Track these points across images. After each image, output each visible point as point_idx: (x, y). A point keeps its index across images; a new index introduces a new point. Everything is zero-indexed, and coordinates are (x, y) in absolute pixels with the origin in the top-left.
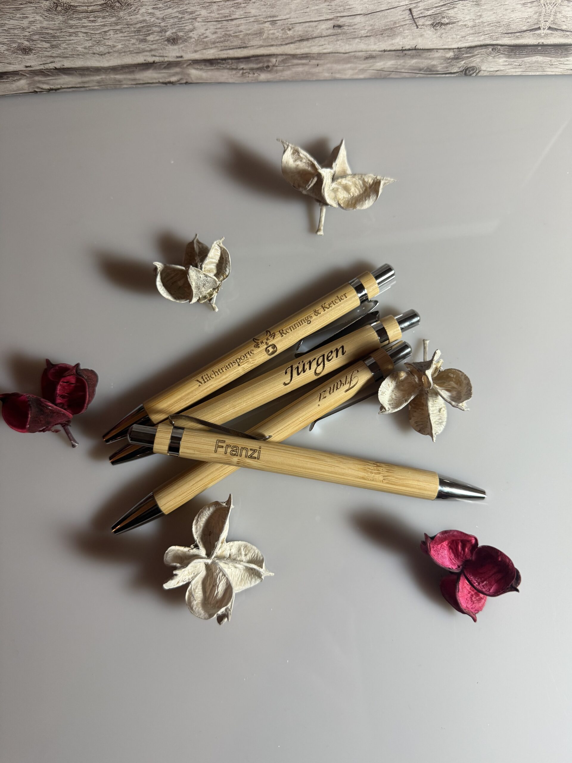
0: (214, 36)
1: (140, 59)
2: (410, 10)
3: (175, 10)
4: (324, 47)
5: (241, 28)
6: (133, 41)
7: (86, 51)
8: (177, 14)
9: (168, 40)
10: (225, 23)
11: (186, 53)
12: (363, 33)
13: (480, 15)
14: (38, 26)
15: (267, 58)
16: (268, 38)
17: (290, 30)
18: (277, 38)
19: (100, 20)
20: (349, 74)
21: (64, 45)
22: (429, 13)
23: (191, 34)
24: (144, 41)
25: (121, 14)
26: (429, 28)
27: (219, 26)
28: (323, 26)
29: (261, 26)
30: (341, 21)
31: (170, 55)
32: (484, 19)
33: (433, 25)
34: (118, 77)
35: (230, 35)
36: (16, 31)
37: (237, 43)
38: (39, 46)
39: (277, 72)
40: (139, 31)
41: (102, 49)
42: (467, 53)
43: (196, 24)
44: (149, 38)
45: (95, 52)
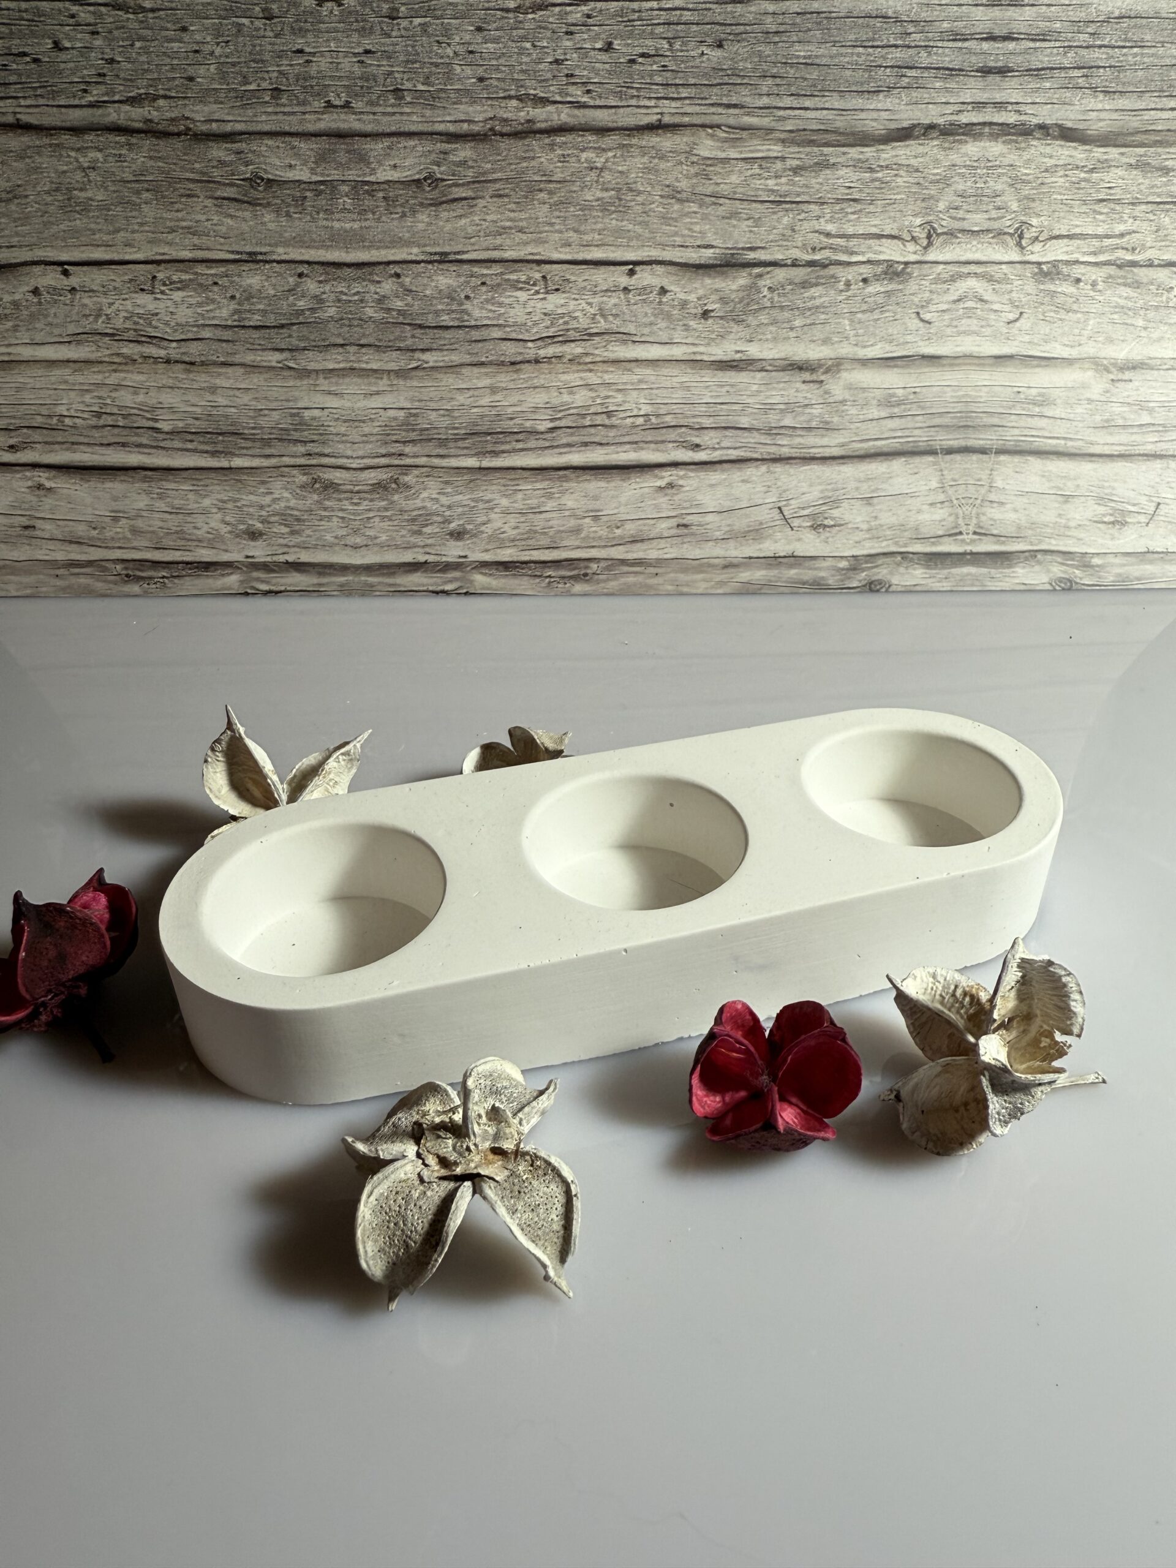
0: (515, 532)
1: (408, 557)
2: (779, 508)
3: (468, 497)
4: (666, 550)
5: (551, 523)
6: (404, 532)
7: (336, 541)
8: (469, 502)
9: (451, 534)
10: (531, 516)
11: (473, 551)
12: (718, 534)
13: (876, 517)
14: (283, 504)
15: (586, 563)
16: (588, 537)
17: (618, 528)
18: (600, 538)
19: (366, 503)
20: (702, 587)
21: (308, 532)
22: (806, 512)
23: (483, 528)
24: (419, 533)
25: (396, 497)
26: (808, 530)
27: (522, 519)
28: (664, 525)
29: (580, 522)
30: (688, 520)
31: (450, 553)
32: (882, 522)
33: (815, 528)
34: (372, 580)
35: (536, 532)
36: (251, 510)
37: (545, 541)
38: (275, 530)
39: (598, 582)
40: (413, 520)
41: (359, 540)
42: (866, 562)
43: (493, 516)
44: (424, 530)
45: (348, 543)
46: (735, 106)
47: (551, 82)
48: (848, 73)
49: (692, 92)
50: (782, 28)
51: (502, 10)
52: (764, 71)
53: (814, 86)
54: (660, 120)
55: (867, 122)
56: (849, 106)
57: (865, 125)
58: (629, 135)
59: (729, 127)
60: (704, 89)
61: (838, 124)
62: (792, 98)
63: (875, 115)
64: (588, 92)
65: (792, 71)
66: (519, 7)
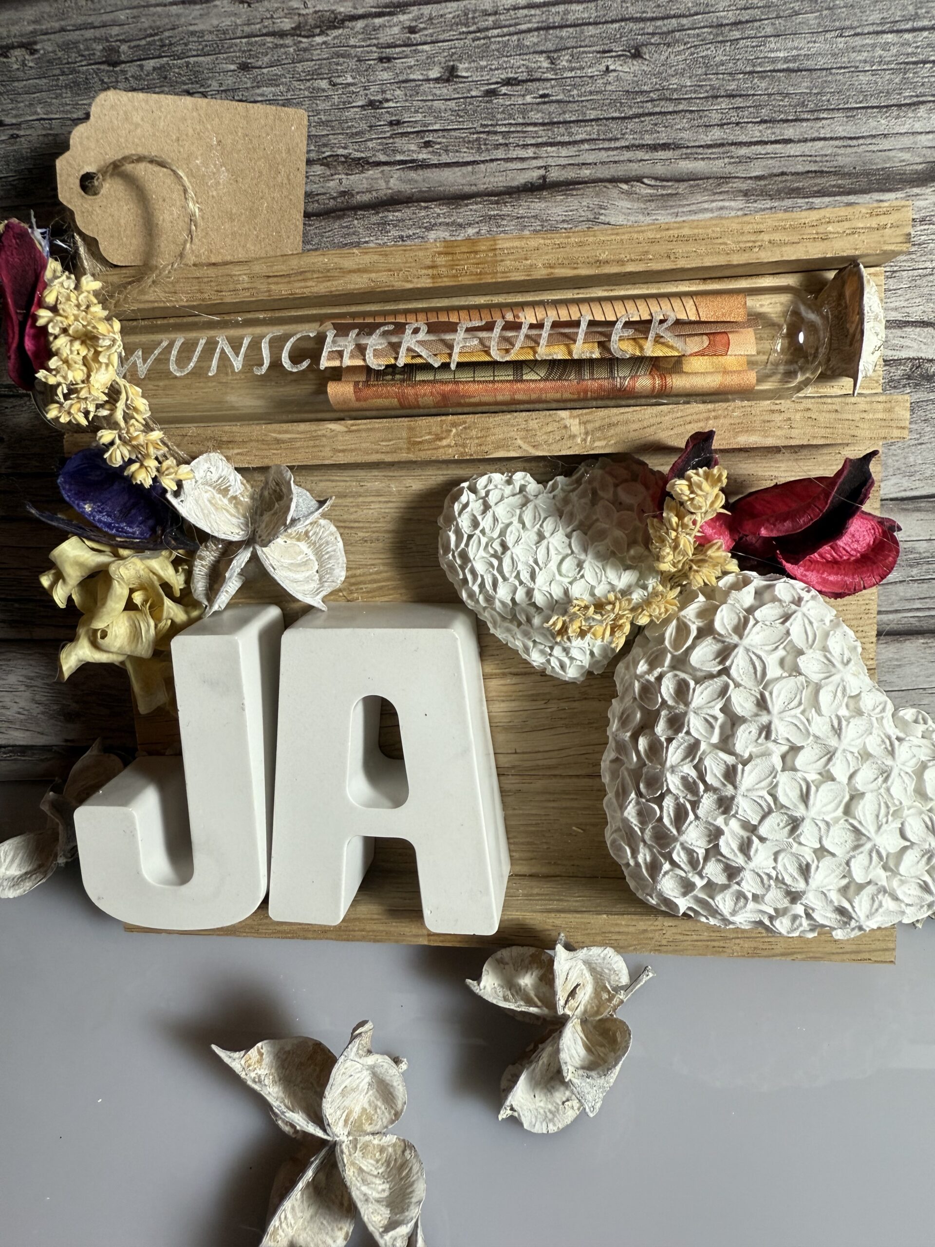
46: (665, 147)
47: (367, 136)
48: (864, 78)
49: (593, 130)
50: (745, 16)
51: (273, 34)
52: (713, 88)
53: (803, 104)
54: (544, 177)
55: (891, 154)
56: (864, 131)
57: (889, 159)
58: (497, 203)
59: (656, 179)
60: (612, 125)
61: (841, 161)
62: (765, 126)
63: (907, 141)
64: (427, 144)
65: (763, 85)
66: (298, 27)
